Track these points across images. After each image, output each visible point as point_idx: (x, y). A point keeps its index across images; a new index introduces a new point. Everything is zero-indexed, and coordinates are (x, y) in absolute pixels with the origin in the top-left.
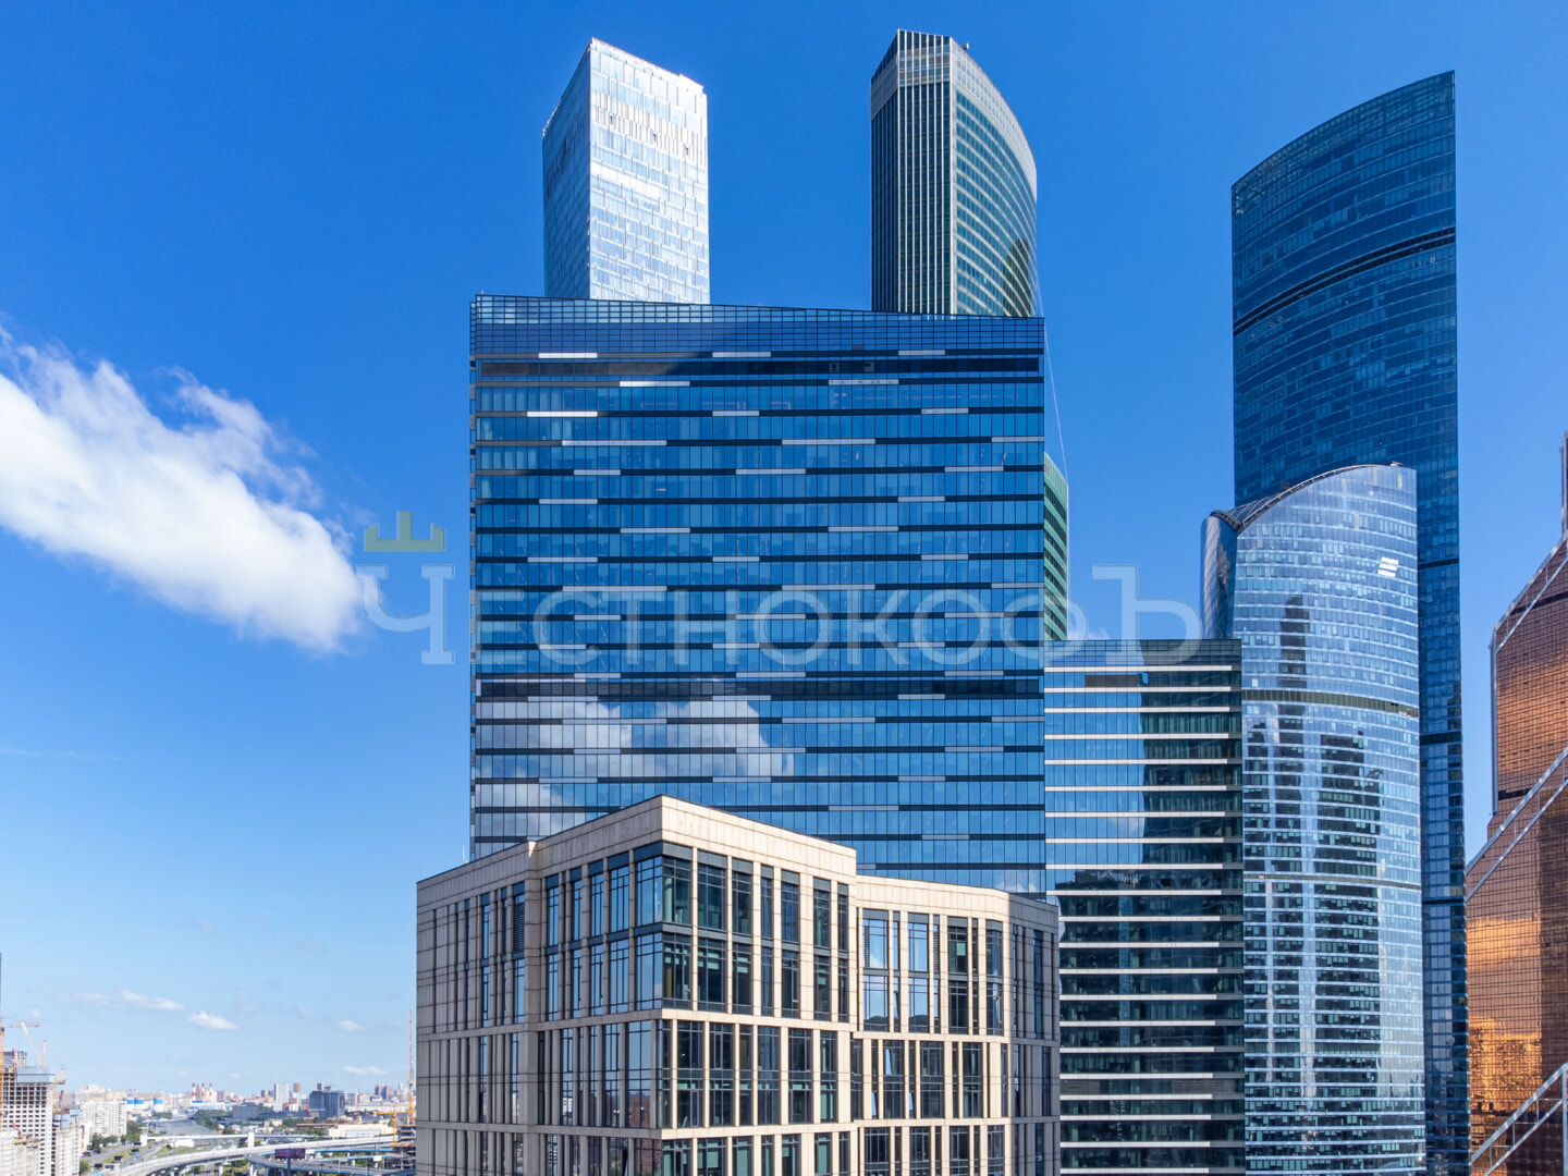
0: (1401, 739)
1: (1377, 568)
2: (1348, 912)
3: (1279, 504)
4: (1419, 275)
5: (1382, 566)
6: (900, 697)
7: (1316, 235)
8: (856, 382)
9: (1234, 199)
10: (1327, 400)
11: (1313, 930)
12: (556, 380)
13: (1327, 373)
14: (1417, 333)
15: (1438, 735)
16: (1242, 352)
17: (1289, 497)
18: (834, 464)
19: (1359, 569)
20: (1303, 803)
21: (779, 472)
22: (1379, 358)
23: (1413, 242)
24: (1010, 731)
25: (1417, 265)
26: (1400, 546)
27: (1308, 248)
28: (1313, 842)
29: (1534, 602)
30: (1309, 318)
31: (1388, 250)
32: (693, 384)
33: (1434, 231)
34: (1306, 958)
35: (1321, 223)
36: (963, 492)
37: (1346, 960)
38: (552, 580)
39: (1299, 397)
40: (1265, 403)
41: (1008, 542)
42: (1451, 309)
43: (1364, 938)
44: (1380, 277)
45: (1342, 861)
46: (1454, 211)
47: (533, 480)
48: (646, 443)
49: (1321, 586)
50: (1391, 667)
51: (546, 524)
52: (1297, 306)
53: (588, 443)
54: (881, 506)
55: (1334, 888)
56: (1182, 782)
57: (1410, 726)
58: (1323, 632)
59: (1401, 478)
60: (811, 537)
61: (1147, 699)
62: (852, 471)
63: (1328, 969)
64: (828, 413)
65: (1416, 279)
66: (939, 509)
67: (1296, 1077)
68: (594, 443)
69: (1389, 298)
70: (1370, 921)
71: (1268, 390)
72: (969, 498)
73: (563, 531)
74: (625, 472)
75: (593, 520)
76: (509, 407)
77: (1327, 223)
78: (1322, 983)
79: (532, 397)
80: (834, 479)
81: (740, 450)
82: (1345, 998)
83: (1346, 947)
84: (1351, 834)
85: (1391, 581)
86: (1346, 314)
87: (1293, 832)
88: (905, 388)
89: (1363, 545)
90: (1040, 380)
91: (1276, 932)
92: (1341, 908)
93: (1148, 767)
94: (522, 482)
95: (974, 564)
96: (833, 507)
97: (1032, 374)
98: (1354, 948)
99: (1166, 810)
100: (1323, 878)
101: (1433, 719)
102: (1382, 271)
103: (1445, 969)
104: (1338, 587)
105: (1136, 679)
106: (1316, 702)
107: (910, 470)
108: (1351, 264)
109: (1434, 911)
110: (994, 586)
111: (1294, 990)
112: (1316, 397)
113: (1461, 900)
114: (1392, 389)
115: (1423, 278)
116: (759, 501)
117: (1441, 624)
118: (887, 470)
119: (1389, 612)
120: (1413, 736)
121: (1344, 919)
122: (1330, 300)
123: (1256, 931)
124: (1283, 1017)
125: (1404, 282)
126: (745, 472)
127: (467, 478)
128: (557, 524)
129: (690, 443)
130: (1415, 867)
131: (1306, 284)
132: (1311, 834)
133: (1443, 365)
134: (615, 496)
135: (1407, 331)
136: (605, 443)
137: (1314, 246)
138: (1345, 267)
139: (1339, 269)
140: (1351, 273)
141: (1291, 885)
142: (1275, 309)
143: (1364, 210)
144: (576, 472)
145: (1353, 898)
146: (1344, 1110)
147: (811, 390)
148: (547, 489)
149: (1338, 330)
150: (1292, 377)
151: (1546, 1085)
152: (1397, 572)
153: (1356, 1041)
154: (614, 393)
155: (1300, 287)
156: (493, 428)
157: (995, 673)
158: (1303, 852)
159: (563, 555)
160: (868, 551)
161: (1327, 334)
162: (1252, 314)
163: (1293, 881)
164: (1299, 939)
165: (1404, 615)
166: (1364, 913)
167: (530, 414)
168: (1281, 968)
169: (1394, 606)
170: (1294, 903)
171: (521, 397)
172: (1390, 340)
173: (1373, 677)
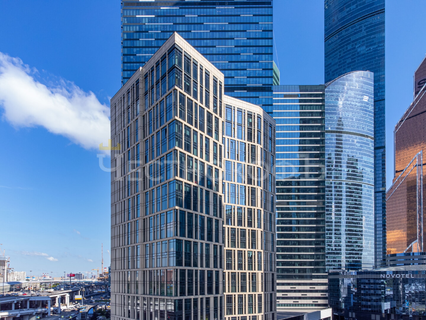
0: (369, 145)
1: (363, 99)
2: (354, 190)
3: (336, 81)
4: (375, 22)
5: (364, 98)
6: (235, 91)
7: (347, 12)
8: (223, 8)
9: (325, 5)
10: (350, 57)
11: (345, 195)
12: (143, 7)
13: (350, 50)
14: (375, 38)
15: (379, 147)
16: (327, 46)
17: (339, 79)
18: (217, 29)
19: (358, 99)
20: (342, 161)
21: (203, 31)
22: (364, 45)
23: (373, 13)
24: (264, 100)
25: (374, 19)
26: (369, 93)
27: (345, 16)
28: (345, 171)
29: (406, 118)
30: (345, 36)
31: (367, 15)
32: (180, 8)
33: (379, 9)
34: (343, 202)
35: (348, 9)
36: (251, 37)
37: (354, 203)
38: (143, 60)
39: (342, 57)
40: (333, 60)
41: (263, 50)
42: (384, 31)
43: (359, 198)
44: (364, 23)
45: (353, 177)
46: (384, 4)
47: (138, 34)
48: (168, 24)
49: (348, 103)
50: (366, 125)
51: (141, 45)
52: (342, 33)
53: (152, 24)
54: (230, 41)
55: (351, 184)
56: (309, 123)
57: (371, 142)
58: (348, 115)
59: (370, 75)
60: (211, 49)
61: (300, 101)
62: (222, 31)
63: (349, 205)
64: (216, 16)
65: (374, 23)
66: (245, 41)
67: (340, 234)
68: (154, 24)
69: (367, 28)
70: (360, 193)
71: (334, 56)
72: (253, 39)
73: (145, 47)
74: (162, 32)
75: (154, 44)
76: (131, 14)
77: (350, 9)
78: (347, 209)
79: (137, 12)
80: (217, 33)
81: (192, 26)
82: (353, 213)
83: (354, 200)
84: (355, 170)
85: (366, 102)
86: (355, 33)
87: (340, 168)
88: (236, 9)
89: (359, 92)
90: (272, 7)
91: (335, 195)
92: (352, 189)
93: (301, 119)
94: (135, 34)
95: (254, 56)
96: (217, 41)
97: (269, 6)
98: (356, 200)
99: (305, 130)
100: (348, 181)
101: (378, 143)
102: (365, 21)
103: (380, 210)
104: (352, 103)
105: (297, 96)
106: (346, 134)
107: (237, 31)
108: (356, 20)
109: (377, 194)
110: (260, 62)
111: (340, 211)
112: (347, 57)
113: (385, 191)
114: (367, 53)
115: (376, 22)
116: (197, 39)
117: (380, 117)
118: (231, 31)
119: (366, 111)
120: (372, 145)
121: (353, 192)
122: (351, 30)
123: (330, 195)
124: (337, 218)
125: (371, 24)
126: (194, 31)
127: (121, 34)
128: (144, 45)
129: (179, 24)
130: (372, 180)
131: (344, 26)
132: (345, 169)
133: (381, 46)
134: (159, 38)
135: (372, 37)
136: (157, 24)
137: (346, 16)
138: (355, 21)
139: (353, 21)
140: (357, 22)
141: (339, 183)
142: (336, 34)
143: (360, 5)
144: (149, 32)
145: (356, 187)
146: (353, 243)
147: (211, 10)
148: (141, 37)
149: (353, 38)
150: (340, 52)
151: (408, 248)
152: (368, 100)
153: (356, 225)
154: (159, 11)
155: (343, 27)
156: (127, 20)
157: (260, 85)
158: (342, 174)
159: (145, 53)
160: (226, 53)
161: (350, 39)
162: (330, 36)
163: (339, 182)
164: (341, 197)
165: (370, 112)
166: (359, 191)
167: (137, 16)
168: (336, 205)
169: (367, 109)
170: (340, 187)
171: (135, 12)
172: (367, 40)
173: (361, 128)
